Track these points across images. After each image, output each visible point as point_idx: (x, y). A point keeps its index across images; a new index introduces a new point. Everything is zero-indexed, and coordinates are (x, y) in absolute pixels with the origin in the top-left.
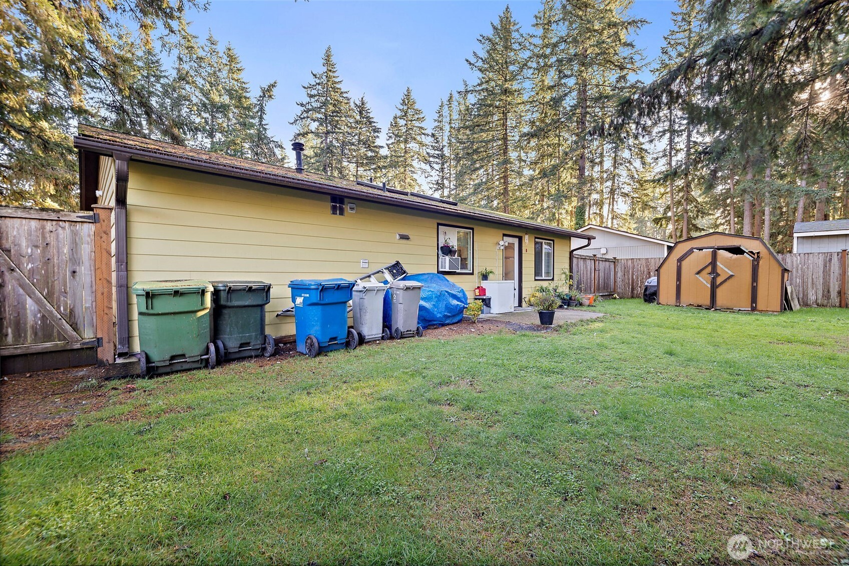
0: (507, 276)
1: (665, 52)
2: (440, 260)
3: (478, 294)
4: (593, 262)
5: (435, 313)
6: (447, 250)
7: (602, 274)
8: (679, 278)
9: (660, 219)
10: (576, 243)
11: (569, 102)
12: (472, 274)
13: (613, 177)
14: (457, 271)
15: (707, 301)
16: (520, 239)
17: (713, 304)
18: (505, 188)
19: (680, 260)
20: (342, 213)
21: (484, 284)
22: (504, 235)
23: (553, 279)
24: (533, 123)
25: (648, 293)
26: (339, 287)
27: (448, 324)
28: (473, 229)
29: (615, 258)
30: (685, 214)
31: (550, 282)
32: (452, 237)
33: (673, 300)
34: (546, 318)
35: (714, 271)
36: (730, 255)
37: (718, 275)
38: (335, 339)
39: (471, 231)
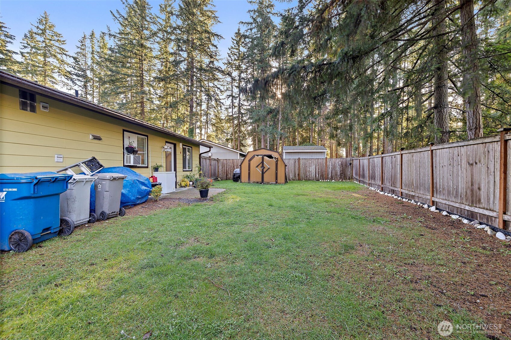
0: (168, 169)
1: (230, 56)
2: (125, 157)
3: (152, 181)
4: (209, 160)
5: (130, 197)
6: (131, 150)
7: (213, 168)
8: (249, 170)
9: (229, 139)
10: (203, 149)
11: (183, 66)
12: (147, 167)
13: (207, 114)
14: (138, 165)
15: (261, 180)
16: (175, 145)
17: (263, 182)
18: (142, 110)
19: (250, 161)
20: (33, 109)
21: (156, 174)
22: (166, 142)
23: (192, 171)
24: (160, 71)
25: (235, 177)
26: (56, 180)
27: (139, 204)
28: (147, 136)
29: (218, 159)
30: (239, 138)
31: (191, 172)
32: (133, 140)
33: (247, 180)
34: (204, 194)
35: (263, 166)
36: (268, 159)
37: (264, 168)
38: (47, 229)
39: (146, 137)
